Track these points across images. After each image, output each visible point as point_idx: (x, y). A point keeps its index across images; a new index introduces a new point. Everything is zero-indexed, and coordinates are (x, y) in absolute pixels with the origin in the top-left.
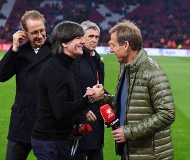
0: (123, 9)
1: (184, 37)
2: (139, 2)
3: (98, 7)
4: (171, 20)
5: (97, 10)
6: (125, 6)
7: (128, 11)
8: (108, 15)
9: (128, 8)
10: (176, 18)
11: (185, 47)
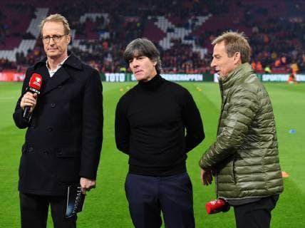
0: (190, 21)
1: (274, 56)
2: (211, 12)
3: (157, 20)
4: (255, 33)
5: (156, 23)
6: (193, 17)
7: (197, 23)
8: (170, 30)
9: (196, 20)
10: (262, 31)
11: (274, 69)
